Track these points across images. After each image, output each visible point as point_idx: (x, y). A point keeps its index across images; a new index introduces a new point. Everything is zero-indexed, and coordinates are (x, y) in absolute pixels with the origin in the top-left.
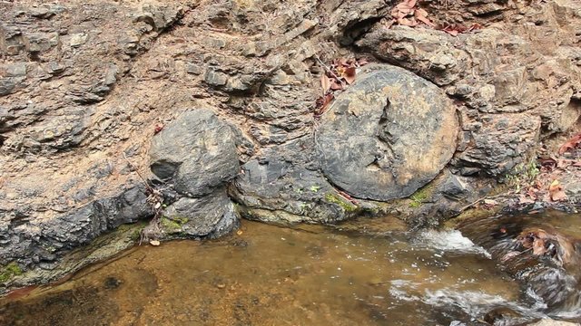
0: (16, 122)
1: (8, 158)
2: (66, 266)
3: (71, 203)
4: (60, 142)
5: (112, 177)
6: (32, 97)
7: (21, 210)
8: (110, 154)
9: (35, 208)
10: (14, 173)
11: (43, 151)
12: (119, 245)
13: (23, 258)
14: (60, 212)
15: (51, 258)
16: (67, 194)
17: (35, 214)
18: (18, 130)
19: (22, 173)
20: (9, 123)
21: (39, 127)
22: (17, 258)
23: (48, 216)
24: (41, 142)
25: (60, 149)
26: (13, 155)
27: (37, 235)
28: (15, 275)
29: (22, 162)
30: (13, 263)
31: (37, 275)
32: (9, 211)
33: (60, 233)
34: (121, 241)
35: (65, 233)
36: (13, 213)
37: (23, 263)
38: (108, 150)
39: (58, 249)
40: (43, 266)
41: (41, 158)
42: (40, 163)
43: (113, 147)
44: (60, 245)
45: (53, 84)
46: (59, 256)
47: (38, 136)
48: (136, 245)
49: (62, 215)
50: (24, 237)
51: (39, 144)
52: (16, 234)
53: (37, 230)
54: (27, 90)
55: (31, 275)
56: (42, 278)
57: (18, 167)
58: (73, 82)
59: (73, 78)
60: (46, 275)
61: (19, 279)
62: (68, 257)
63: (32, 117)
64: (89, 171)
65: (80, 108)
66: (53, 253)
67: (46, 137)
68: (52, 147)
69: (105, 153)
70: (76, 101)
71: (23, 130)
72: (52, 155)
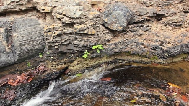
0: (168, 15)
1: (161, 25)
2: (168, 61)
3: (177, 43)
4: (178, 24)
5: (186, 38)
6: (173, 8)
7: (164, 42)
8: (186, 30)
9: (167, 42)
10: (161, 30)
11: (171, 25)
12: (180, 59)
13: (159, 55)
14: (173, 45)
15: (166, 57)
16: (176, 40)
17: (167, 44)
18: (167, 17)
19: (164, 31)
20: (166, 15)
21: (173, 18)
22: (158, 55)
23: (169, 45)
24: (173, 22)
25: (177, 26)
26: (163, 24)
27: (165, 50)
28: (155, 59)
29: (165, 27)
30: (156, 56)
31: (161, 61)
32: (161, 41)
33: (172, 51)
34: (181, 58)
35: (173, 52)
36: (161, 42)
37: (159, 57)
38: (186, 29)
39: (169, 56)
40: (163, 59)
41: (170, 27)
42: (169, 29)
43: (188, 28)
44: (170, 55)
45: (179, 5)
46: (168, 58)
47: (172, 21)
48: (184, 60)
49: (173, 46)
50: (161, 49)
51: (172, 23)
52: (160, 48)
53: (166, 48)
54: (172, 5)
55: (159, 61)
56: (161, 62)
57: (163, 29)
58: (184, 5)
59: (185, 4)
60: (163, 62)
61: (156, 61)
62: (170, 59)
63: (172, 14)
64: (181, 34)
65: (183, 14)
66: (167, 56)
67: (176, 21)
68: (175, 25)
69: (185, 29)
70: (183, 11)
71: (168, 18)
72: (174, 27)
